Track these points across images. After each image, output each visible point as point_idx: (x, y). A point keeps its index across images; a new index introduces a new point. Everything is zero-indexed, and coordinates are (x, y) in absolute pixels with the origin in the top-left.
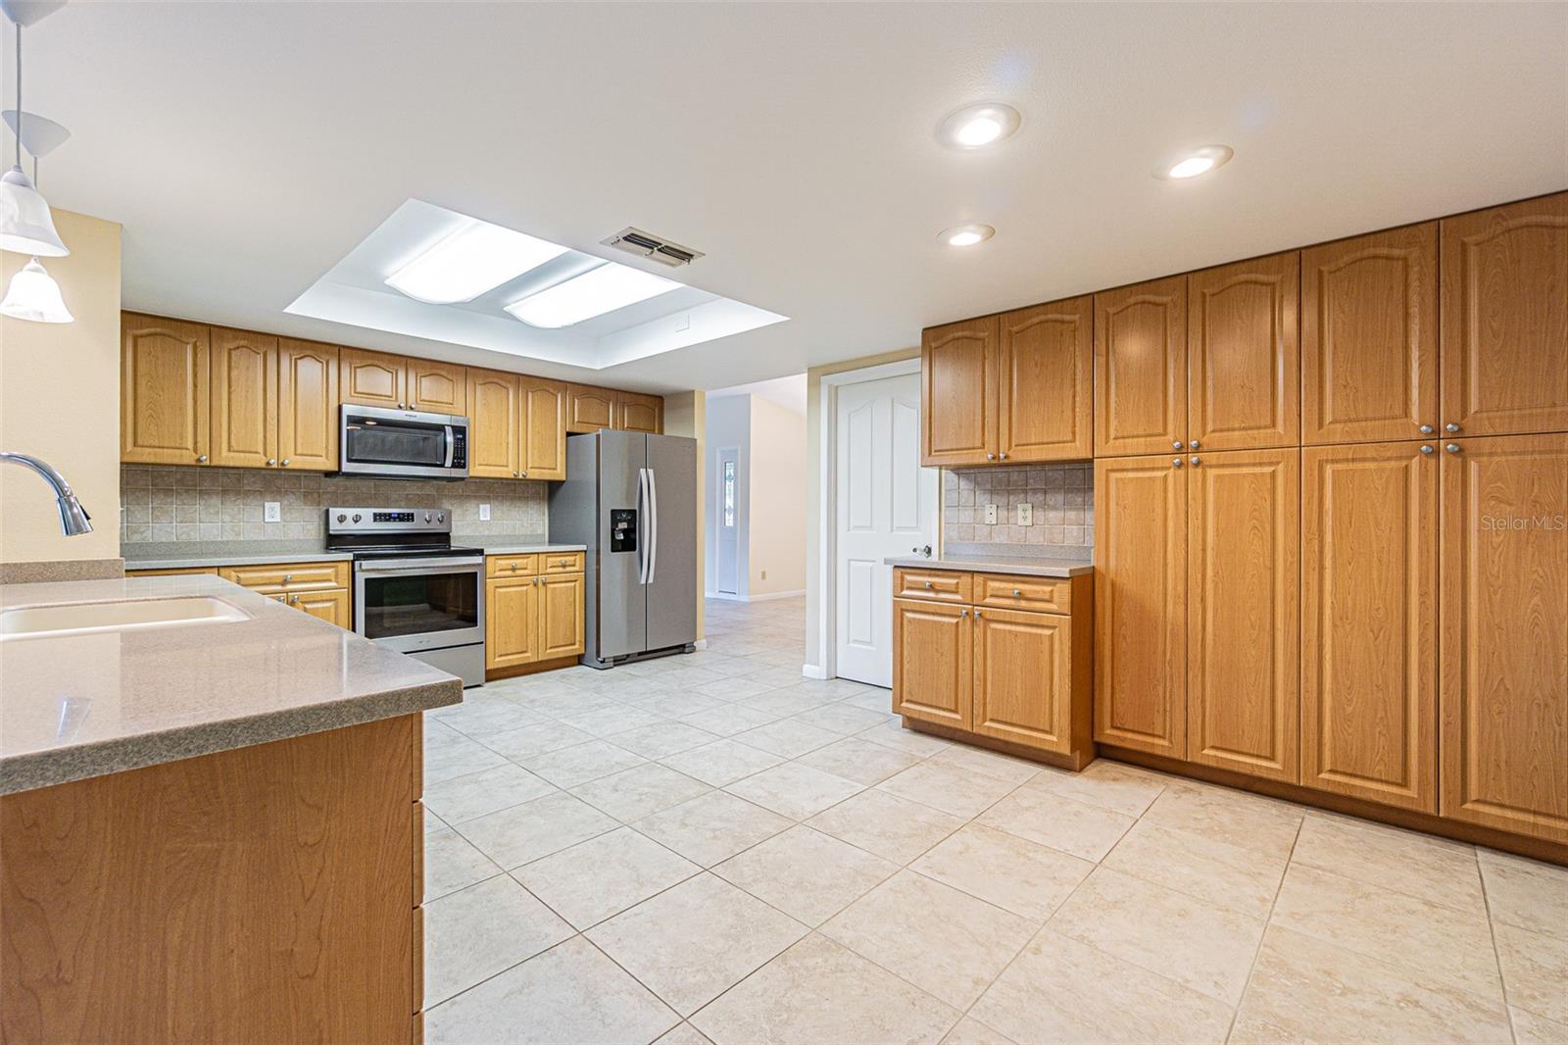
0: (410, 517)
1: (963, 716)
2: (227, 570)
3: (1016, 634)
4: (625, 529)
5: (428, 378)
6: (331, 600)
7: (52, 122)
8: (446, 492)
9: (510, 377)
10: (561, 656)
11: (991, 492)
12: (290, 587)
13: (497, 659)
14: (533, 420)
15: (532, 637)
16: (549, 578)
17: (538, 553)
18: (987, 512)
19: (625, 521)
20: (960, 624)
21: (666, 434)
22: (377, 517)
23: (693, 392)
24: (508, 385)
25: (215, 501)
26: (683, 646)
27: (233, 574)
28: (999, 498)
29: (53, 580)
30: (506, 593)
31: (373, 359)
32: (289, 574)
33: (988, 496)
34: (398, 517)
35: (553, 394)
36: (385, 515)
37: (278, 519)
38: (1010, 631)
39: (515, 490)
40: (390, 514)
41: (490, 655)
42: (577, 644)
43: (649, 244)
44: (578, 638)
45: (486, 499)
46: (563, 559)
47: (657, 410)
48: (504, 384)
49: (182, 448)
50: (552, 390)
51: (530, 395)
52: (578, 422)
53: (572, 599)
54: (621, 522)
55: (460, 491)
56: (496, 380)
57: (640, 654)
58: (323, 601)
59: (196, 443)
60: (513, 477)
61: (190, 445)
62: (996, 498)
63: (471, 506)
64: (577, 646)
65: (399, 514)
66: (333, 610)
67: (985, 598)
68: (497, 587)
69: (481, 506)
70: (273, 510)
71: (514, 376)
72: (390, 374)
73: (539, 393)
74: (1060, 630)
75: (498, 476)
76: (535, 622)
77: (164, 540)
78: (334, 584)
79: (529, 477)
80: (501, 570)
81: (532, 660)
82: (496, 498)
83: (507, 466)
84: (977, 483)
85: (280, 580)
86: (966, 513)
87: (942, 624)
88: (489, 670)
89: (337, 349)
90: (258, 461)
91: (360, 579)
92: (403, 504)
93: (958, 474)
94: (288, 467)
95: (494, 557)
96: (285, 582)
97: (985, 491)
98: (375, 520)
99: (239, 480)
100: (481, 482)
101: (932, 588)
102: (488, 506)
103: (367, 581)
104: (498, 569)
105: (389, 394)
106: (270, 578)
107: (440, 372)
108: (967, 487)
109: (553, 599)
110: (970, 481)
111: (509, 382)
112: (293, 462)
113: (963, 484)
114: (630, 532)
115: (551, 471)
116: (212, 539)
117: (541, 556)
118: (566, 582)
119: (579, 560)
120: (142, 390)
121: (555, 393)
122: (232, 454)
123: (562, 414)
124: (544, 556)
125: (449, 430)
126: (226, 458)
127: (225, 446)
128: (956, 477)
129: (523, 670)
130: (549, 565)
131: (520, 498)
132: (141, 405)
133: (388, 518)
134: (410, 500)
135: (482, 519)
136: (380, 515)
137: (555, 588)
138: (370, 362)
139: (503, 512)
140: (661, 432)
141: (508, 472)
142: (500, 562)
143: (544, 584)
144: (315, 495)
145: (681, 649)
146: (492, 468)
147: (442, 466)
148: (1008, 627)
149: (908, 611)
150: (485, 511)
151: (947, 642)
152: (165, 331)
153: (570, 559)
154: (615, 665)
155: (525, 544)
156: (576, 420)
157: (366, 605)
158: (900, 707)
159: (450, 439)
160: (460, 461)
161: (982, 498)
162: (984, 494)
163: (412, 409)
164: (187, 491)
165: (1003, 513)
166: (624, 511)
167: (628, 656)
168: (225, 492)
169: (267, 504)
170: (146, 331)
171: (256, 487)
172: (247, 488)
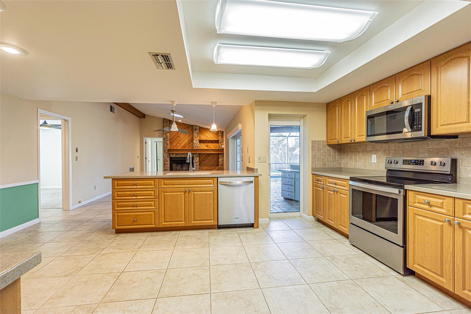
0: (421, 163)
13: (416, 266)
16: (466, 223)
17: (454, 197)
22: (405, 162)
25: (361, 154)
27: (327, 179)
30: (423, 220)
34: (415, 162)
36: (408, 160)
37: (376, 161)
41: (410, 259)
56: (457, 56)
58: (344, 194)
59: (351, 135)
61: (337, 138)
65: (415, 160)
68: (416, 214)
70: (374, 158)
75: (458, 131)
76: (450, 257)
78: (346, 189)
80: (419, 203)
83: (468, 121)
89: (369, 87)
90: (349, 140)
91: (351, 188)
94: (355, 141)
99: (366, 146)
104: (417, 201)
105: (388, 98)
107: (413, 73)
112: (357, 139)
117: (457, 201)
120: (330, 124)
124: (461, 201)
126: (343, 140)
127: (343, 137)
132: (330, 127)
133: (410, 162)
141: (468, 127)
142: (418, 197)
143: (462, 227)
144: (388, 151)
146: (452, 126)
152: (334, 104)
160: (417, 126)
163: (397, 102)
168: (363, 151)
169: (373, 155)
170: (331, 106)
171: (370, 149)
172: (368, 149)
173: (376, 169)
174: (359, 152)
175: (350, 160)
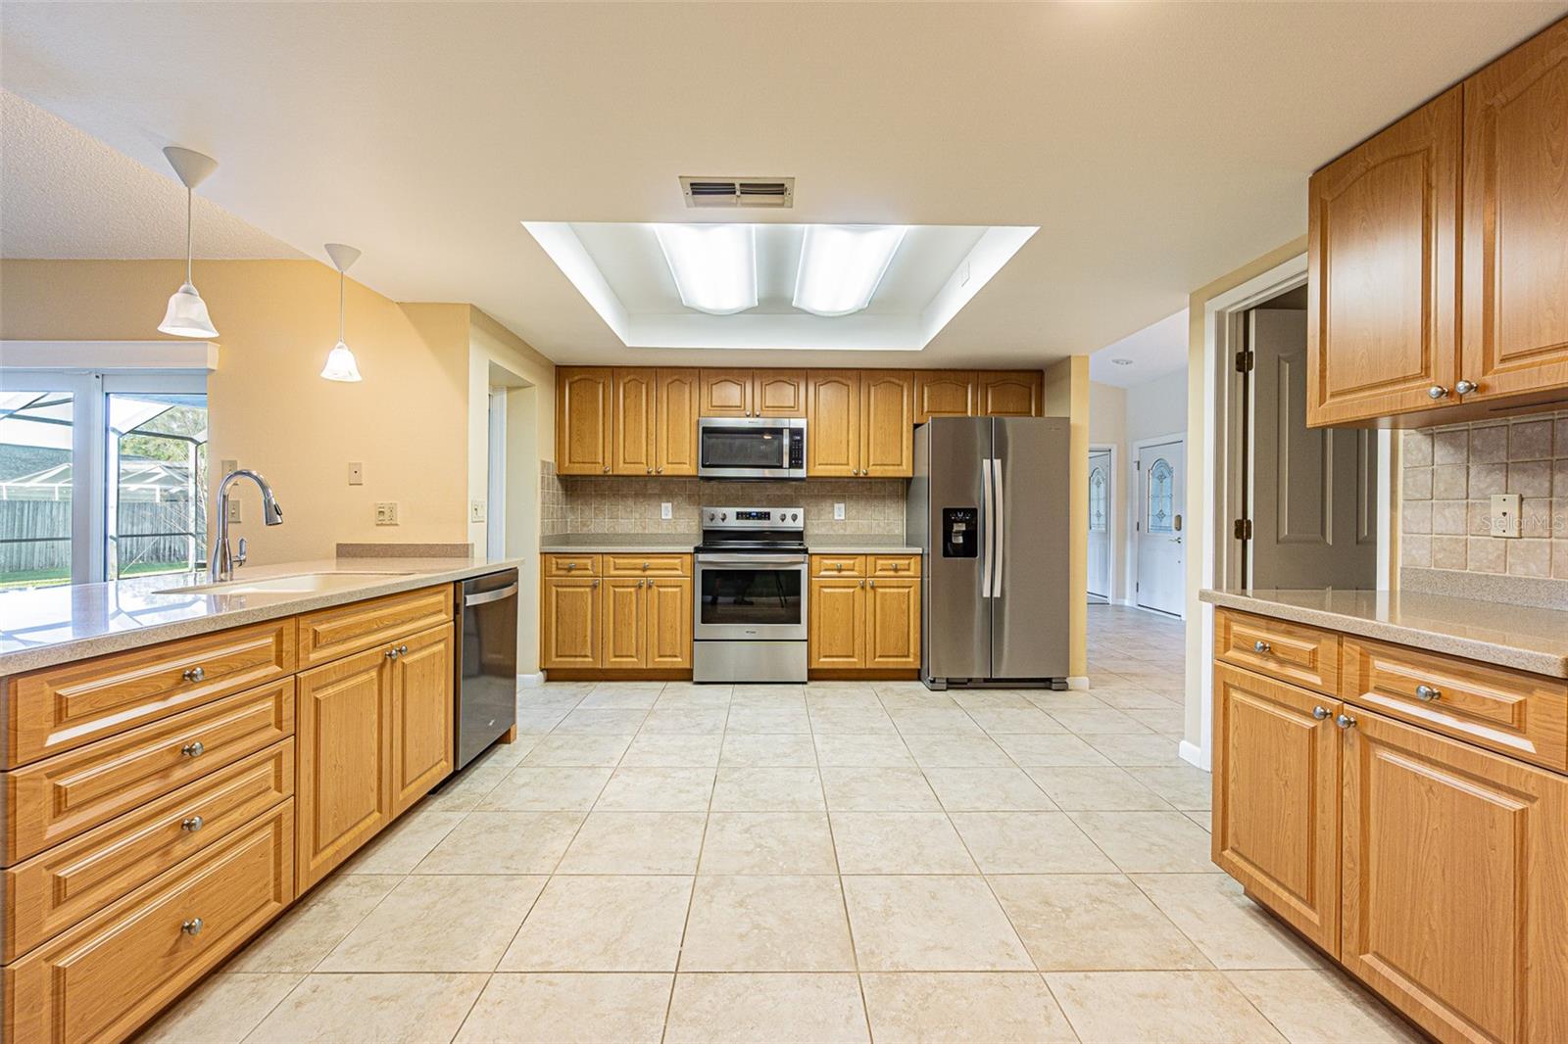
0: (766, 516)
1: (1322, 919)
2: (608, 556)
3: (1432, 786)
4: (964, 531)
5: (771, 386)
6: (677, 586)
7: (340, 245)
8: (803, 492)
9: (849, 373)
10: (891, 666)
11: (1507, 469)
12: (648, 573)
13: (822, 660)
14: (875, 414)
15: (858, 641)
16: (877, 582)
17: (866, 555)
18: (1496, 511)
19: (961, 521)
20: (1319, 731)
21: (1046, 415)
22: (740, 516)
23: (1069, 358)
24: (849, 383)
25: (630, 502)
26: (1049, 680)
27: (612, 559)
28: (1525, 479)
29: (434, 556)
30: (831, 593)
31: (727, 375)
32: (647, 562)
33: (1499, 477)
34: (757, 516)
35: (898, 385)
36: (746, 513)
37: (670, 517)
38: (1416, 776)
39: (871, 489)
40: (750, 513)
41: (815, 655)
42: (912, 656)
43: (727, 189)
44: (912, 651)
45: (841, 498)
46: (894, 562)
47: (1033, 388)
48: (844, 381)
49: (595, 463)
50: (897, 381)
51: (872, 389)
52: (928, 412)
53: (905, 606)
54: (957, 522)
55: (816, 491)
56: (837, 379)
57: (986, 680)
58: (671, 586)
59: (604, 458)
60: (853, 475)
61: (601, 461)
62: (1518, 481)
63: (826, 506)
64: (911, 660)
65: (758, 513)
66: (679, 594)
67: (1363, 690)
68: (822, 587)
69: (836, 505)
70: (666, 510)
71: (855, 372)
72: (739, 387)
73: (882, 385)
74: (1543, 805)
75: (838, 474)
76: (862, 626)
77: (600, 532)
78: (679, 573)
79: (871, 475)
80: (826, 570)
81: (858, 667)
82: (851, 498)
83: (848, 464)
84: (1471, 450)
85: (641, 566)
86: (1447, 512)
87: (1286, 725)
88: (812, 670)
89: (697, 371)
90: (642, 470)
91: (699, 569)
92: (765, 503)
93: (1432, 435)
94: (662, 473)
95: (818, 557)
96: (645, 569)
97: (1492, 468)
98: (738, 518)
99: (646, 485)
100: (836, 482)
101: (1268, 651)
102: (842, 505)
103: (704, 572)
104: (823, 568)
105: (739, 404)
106: (635, 564)
107: (782, 378)
108: (1450, 460)
109: (882, 604)
110: (1457, 447)
111: (850, 379)
112: (667, 470)
113: (1443, 454)
114: (971, 536)
115: (896, 467)
116: (628, 532)
117: (868, 557)
118: (898, 587)
119: (914, 563)
120: (574, 422)
121: (901, 383)
122: (626, 465)
123: (908, 405)
124: (872, 558)
125: (786, 433)
126: (623, 469)
127: (621, 461)
128: (1428, 440)
129: (855, 675)
130: (879, 568)
131: (876, 497)
132: (574, 431)
133: (748, 516)
134: (771, 500)
135: (836, 518)
136: (742, 513)
137: (886, 593)
138: (723, 378)
139: (858, 512)
140: (1040, 412)
141: (848, 471)
142: (826, 561)
143: (873, 587)
144: (697, 497)
145: (1045, 684)
146: (833, 467)
147: (781, 467)
148: (1413, 766)
149: (1235, 688)
150: (839, 511)
151: (1295, 762)
152: (587, 376)
153: (903, 562)
154: (948, 688)
155: (857, 544)
156: (926, 410)
157: (703, 594)
158: (1221, 855)
159: (786, 441)
160: (796, 461)
161: (1482, 480)
162: (1490, 472)
163: (758, 416)
164: (614, 495)
165: (1536, 512)
166: (960, 510)
167: (970, 680)
168: (637, 495)
169: (663, 505)
170: (576, 378)
171: (656, 491)
172: (650, 492)
173: (670, 532)
174: (624, 496)
175: (596, 515)
